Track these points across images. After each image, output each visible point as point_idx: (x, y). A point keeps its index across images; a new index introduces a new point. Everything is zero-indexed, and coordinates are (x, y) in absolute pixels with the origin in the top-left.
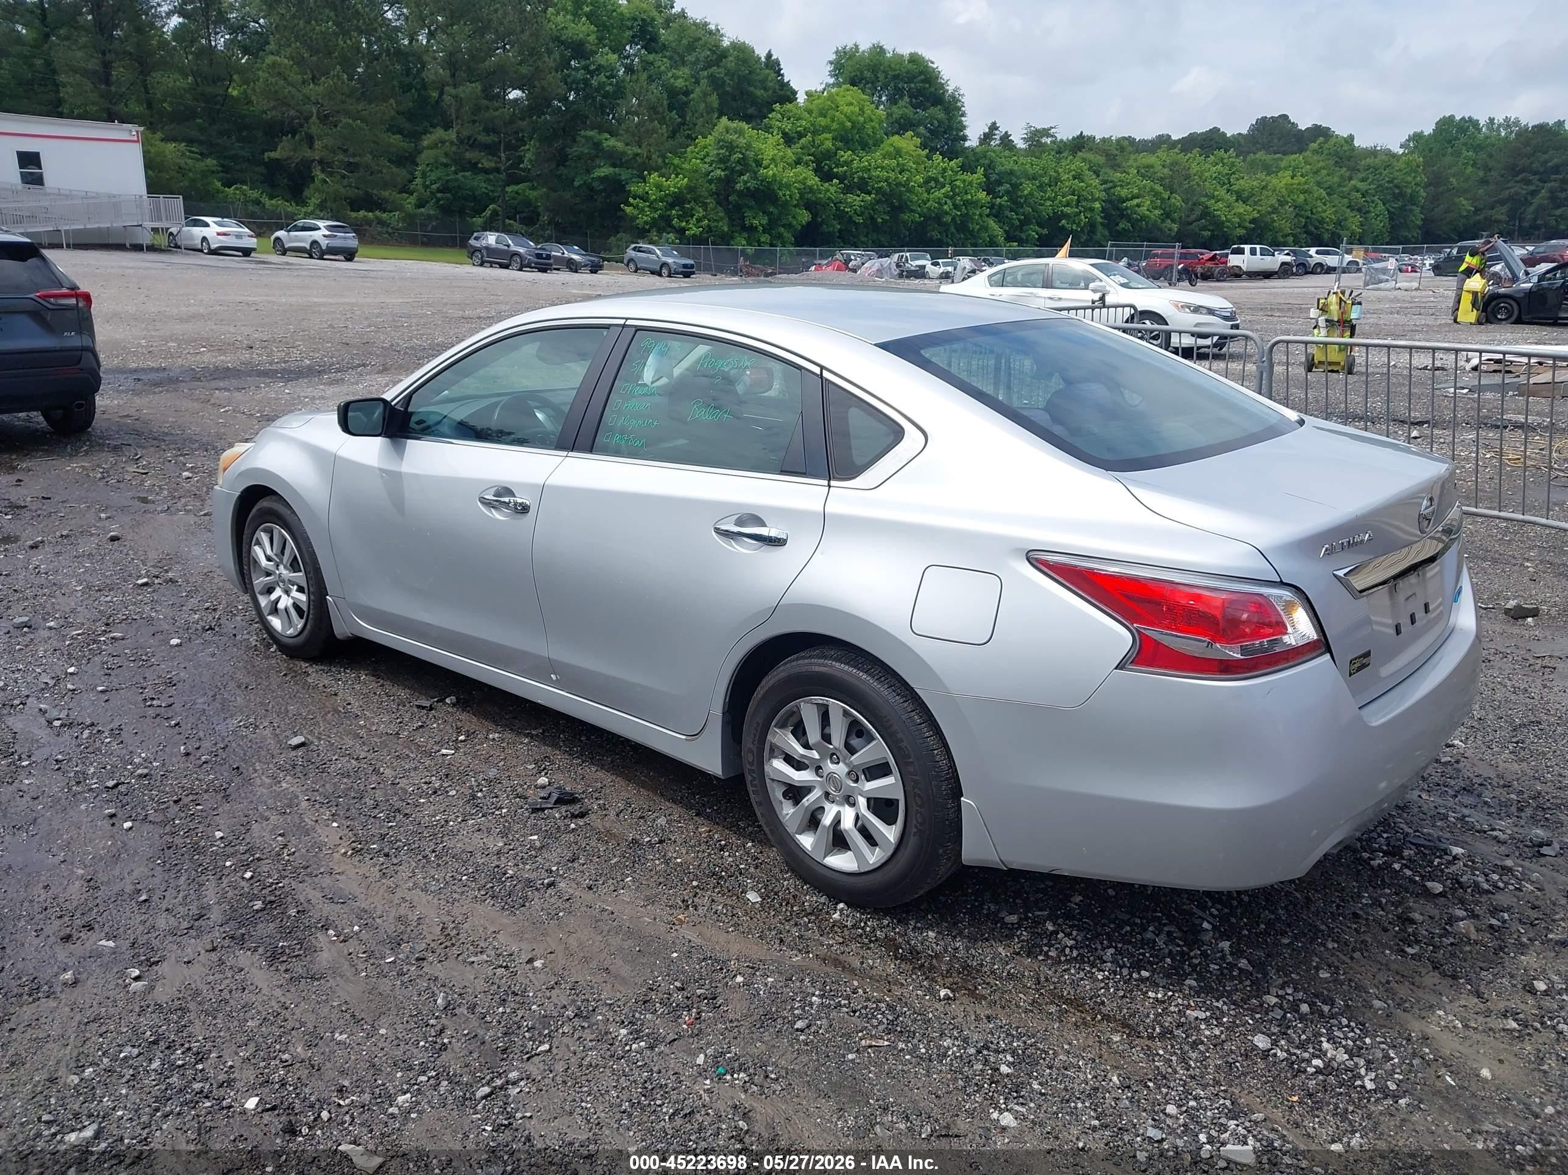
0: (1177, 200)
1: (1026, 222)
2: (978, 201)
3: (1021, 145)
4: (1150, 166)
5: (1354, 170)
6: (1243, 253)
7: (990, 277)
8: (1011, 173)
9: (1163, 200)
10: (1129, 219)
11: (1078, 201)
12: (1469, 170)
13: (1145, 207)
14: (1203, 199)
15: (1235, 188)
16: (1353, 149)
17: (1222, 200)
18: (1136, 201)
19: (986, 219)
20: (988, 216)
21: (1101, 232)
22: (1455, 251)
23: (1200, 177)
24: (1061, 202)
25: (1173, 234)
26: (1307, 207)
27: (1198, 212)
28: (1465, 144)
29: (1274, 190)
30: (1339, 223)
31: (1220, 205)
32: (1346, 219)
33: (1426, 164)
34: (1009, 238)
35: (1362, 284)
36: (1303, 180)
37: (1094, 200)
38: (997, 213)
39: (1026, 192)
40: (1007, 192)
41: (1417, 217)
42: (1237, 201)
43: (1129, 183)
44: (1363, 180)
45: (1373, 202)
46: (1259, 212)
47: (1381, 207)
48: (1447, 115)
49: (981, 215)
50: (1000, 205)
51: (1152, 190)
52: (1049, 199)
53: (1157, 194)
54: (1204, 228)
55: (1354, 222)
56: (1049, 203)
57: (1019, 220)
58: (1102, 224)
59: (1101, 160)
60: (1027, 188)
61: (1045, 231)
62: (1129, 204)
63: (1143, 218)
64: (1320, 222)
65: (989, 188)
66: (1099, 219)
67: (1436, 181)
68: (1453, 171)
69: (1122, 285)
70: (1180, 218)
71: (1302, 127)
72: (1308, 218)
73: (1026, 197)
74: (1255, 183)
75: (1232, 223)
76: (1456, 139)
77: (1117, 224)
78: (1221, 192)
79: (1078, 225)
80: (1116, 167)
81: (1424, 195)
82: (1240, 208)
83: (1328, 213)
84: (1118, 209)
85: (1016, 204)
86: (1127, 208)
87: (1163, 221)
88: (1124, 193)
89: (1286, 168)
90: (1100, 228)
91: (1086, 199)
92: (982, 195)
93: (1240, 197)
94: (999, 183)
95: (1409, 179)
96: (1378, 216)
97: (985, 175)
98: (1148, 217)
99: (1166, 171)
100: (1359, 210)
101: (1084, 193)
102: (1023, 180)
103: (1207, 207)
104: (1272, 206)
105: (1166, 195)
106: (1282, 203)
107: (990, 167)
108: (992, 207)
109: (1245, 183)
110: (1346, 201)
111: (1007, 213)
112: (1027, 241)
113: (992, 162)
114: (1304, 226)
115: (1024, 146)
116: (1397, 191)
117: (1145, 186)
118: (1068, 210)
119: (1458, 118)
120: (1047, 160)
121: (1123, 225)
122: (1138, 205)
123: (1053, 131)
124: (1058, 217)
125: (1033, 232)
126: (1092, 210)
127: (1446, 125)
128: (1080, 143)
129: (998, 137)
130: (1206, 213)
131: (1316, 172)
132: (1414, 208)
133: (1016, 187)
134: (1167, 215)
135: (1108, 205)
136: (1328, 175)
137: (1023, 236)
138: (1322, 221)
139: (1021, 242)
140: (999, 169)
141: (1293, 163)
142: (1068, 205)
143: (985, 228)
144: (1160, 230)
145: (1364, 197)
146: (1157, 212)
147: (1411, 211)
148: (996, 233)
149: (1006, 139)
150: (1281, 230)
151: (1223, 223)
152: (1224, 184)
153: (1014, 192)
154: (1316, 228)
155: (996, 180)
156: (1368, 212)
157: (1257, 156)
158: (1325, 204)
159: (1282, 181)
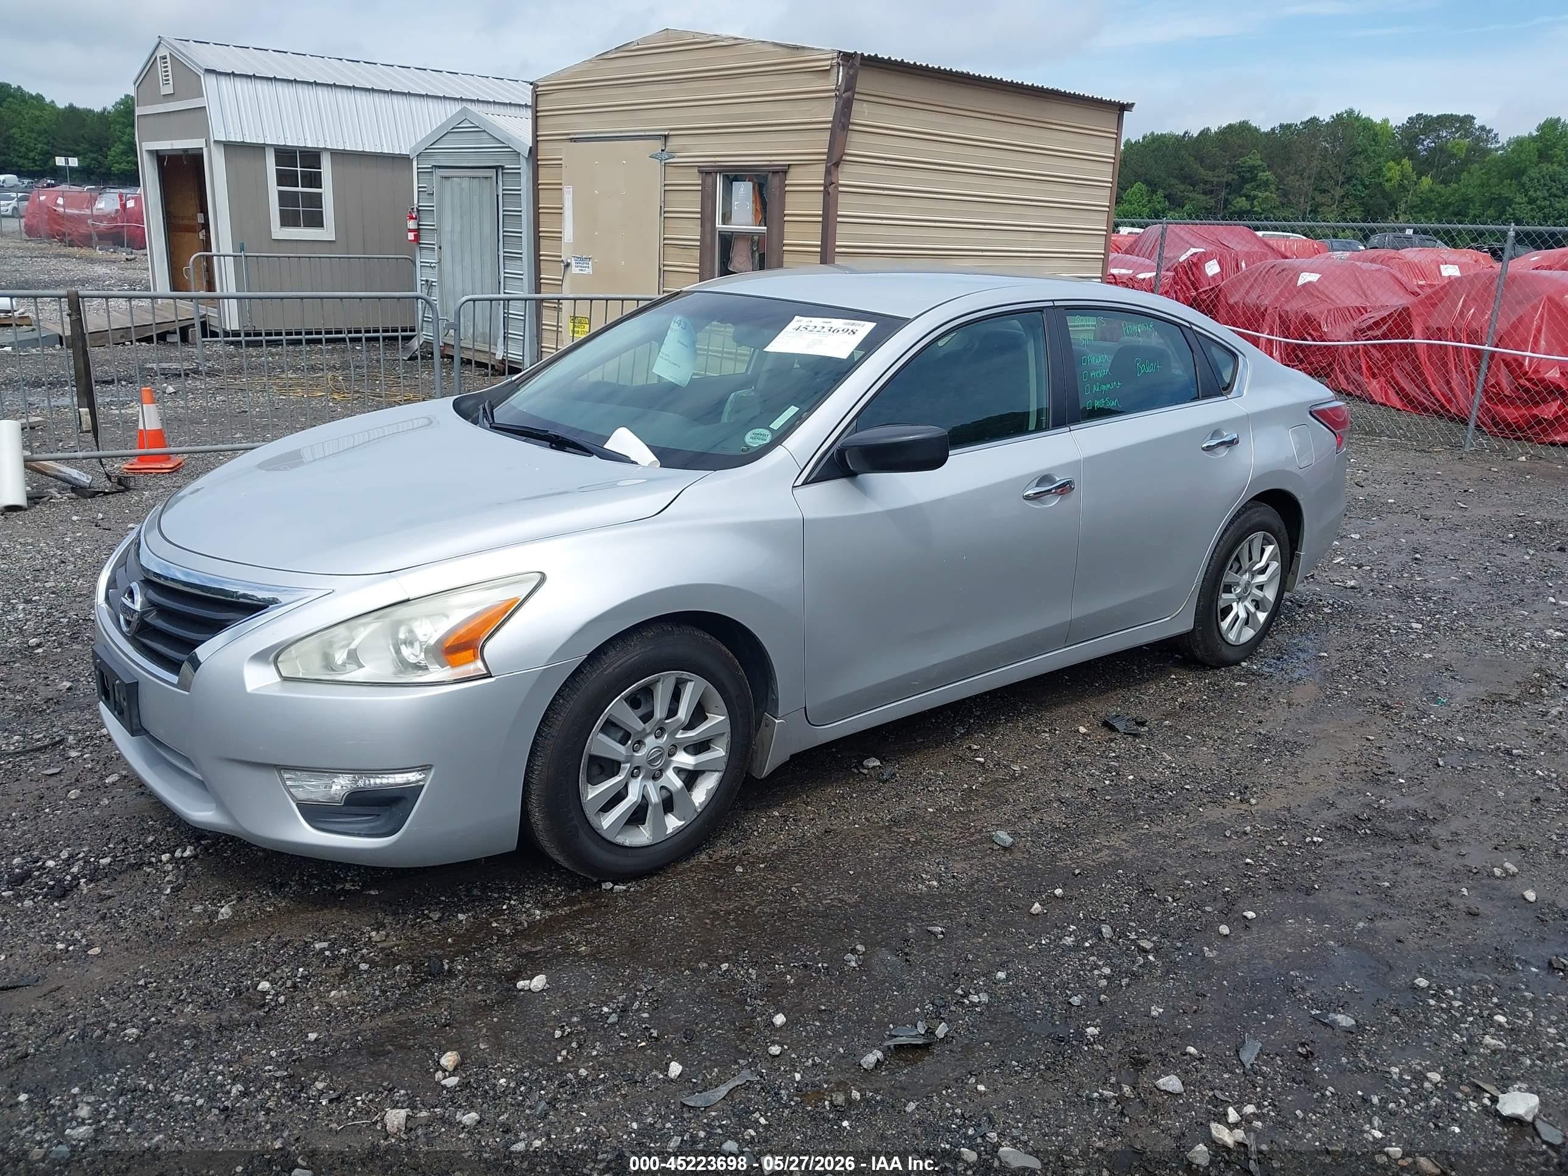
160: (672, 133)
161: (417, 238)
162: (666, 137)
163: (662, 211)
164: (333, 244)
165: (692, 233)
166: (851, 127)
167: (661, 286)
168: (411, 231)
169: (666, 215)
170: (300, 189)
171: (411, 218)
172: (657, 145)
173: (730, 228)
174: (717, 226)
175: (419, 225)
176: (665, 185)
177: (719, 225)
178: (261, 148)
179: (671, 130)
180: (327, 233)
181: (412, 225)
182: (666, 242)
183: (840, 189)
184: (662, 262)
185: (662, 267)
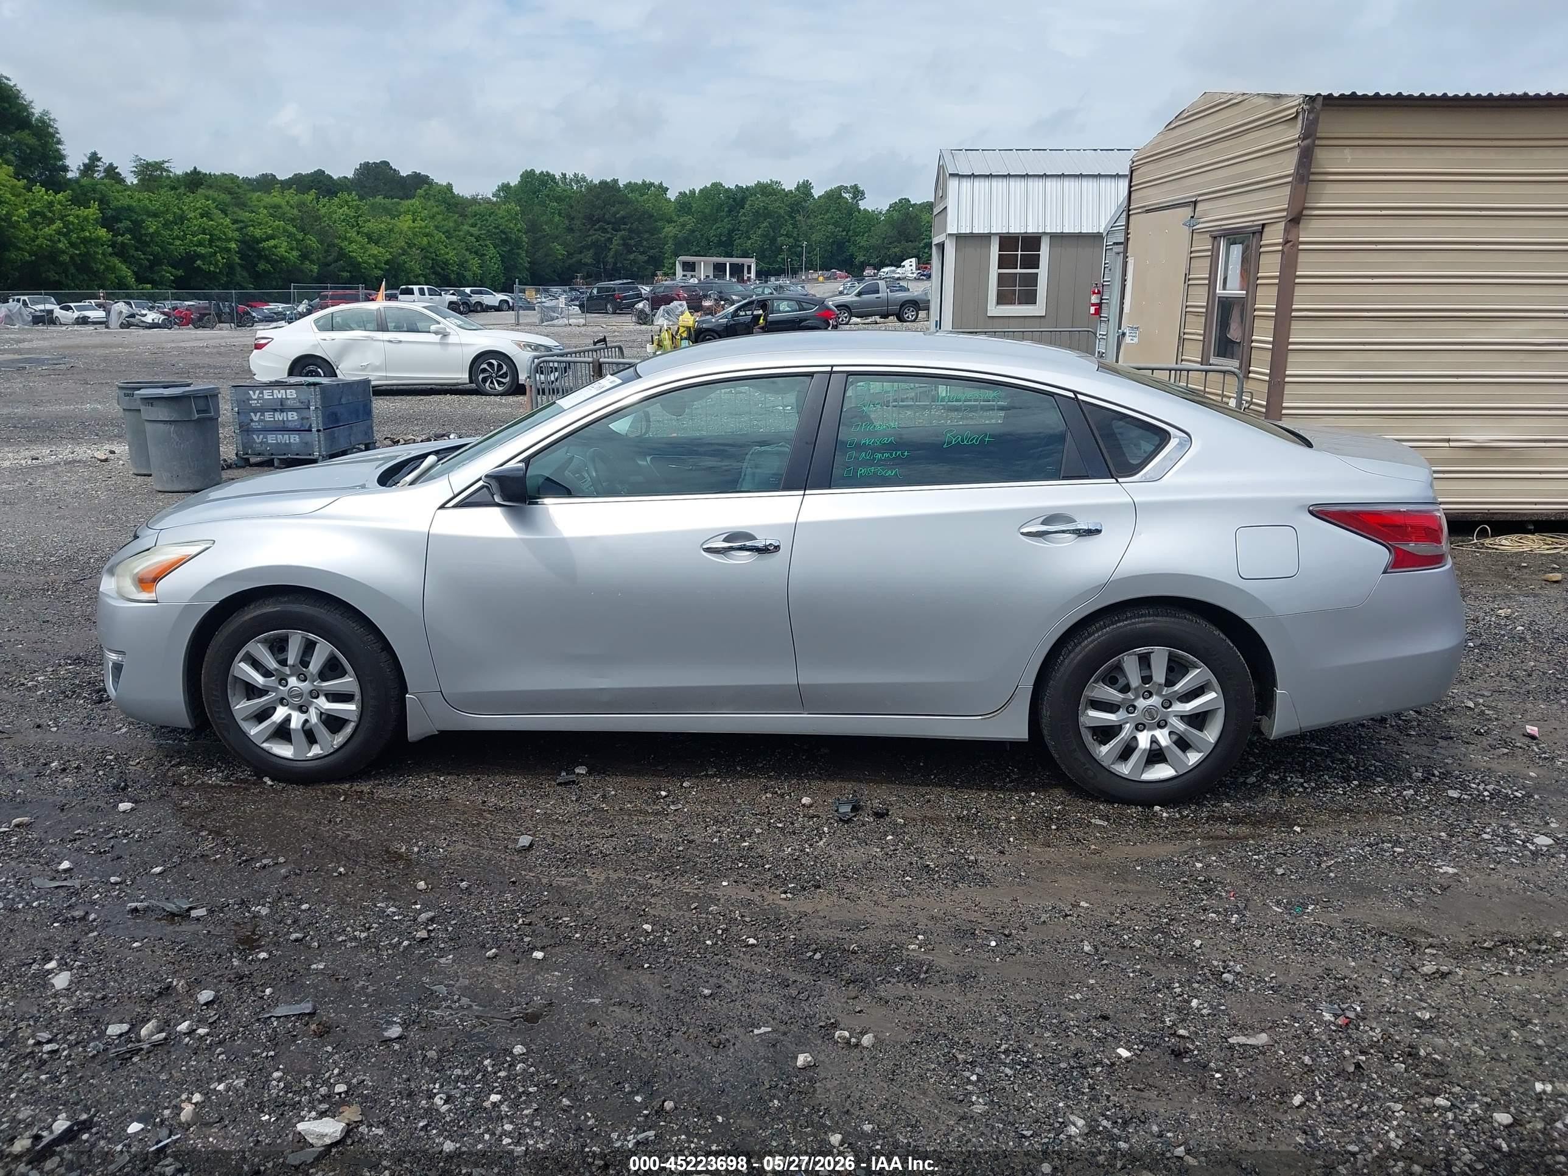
0: (312, 241)
1: (156, 262)
2: (98, 238)
3: (132, 180)
4: (277, 207)
5: (464, 216)
6: (413, 294)
7: (316, 321)
8: (130, 209)
9: (297, 240)
10: (267, 259)
11: (211, 241)
12: (557, 218)
13: (282, 247)
14: (336, 241)
15: (366, 230)
16: (454, 196)
17: (355, 241)
18: (272, 243)
19: (109, 258)
20: (111, 255)
21: (241, 275)
22: (595, 291)
23: (330, 219)
24: (191, 241)
25: (315, 275)
26: (431, 250)
27: (334, 254)
28: (548, 196)
29: (401, 233)
30: (462, 264)
31: (354, 246)
32: (467, 261)
33: (523, 212)
34: (140, 279)
35: (537, 321)
36: (423, 224)
37: (229, 240)
38: (121, 252)
39: (151, 230)
40: (129, 230)
41: (524, 260)
42: (369, 243)
43: (260, 224)
44: (473, 225)
45: (486, 246)
46: (391, 253)
47: (492, 250)
48: (529, 170)
49: (103, 254)
50: (123, 243)
51: (285, 231)
52: (178, 238)
53: (290, 235)
54: (343, 270)
55: (474, 263)
56: (178, 242)
57: (148, 260)
58: (241, 265)
59: (227, 198)
60: (152, 226)
61: (180, 273)
62: (265, 244)
63: (283, 259)
64: (444, 263)
65: (107, 222)
66: (237, 260)
67: (533, 228)
68: (544, 218)
69: (459, 326)
70: (318, 259)
71: (403, 174)
72: (433, 259)
73: (152, 235)
74: (382, 226)
75: (369, 264)
76: (539, 190)
77: (256, 265)
78: (352, 234)
79: (216, 266)
80: (242, 205)
81: (526, 240)
82: (374, 250)
83: (451, 256)
84: (253, 249)
85: (141, 240)
86: (264, 248)
87: (302, 263)
88: (258, 233)
89: (407, 212)
90: (239, 269)
91: (220, 239)
92: (102, 232)
93: (369, 237)
94: (118, 220)
95: (512, 225)
96: (491, 258)
97: (101, 210)
98: (286, 258)
99: (295, 211)
100: (476, 253)
101: (216, 232)
102: (144, 217)
103: (341, 248)
104: (402, 248)
105: (300, 236)
106: (410, 245)
107: (103, 201)
108: (113, 245)
109: (373, 225)
110: (463, 244)
111: (132, 252)
112: (161, 283)
113: (104, 196)
114: (432, 267)
115: (135, 182)
116: (504, 236)
117: (278, 227)
118: (201, 250)
119: (538, 172)
120: (166, 195)
121: (262, 266)
122: (275, 247)
123: (166, 165)
124: (191, 257)
125: (168, 273)
126: (228, 250)
127: (528, 176)
128: (195, 180)
129: (102, 169)
130: (342, 255)
131: (433, 217)
132: (520, 251)
133: (138, 224)
134: (304, 257)
135: (243, 246)
136: (444, 220)
137: (156, 277)
138: (446, 263)
139: (155, 284)
140: (114, 204)
141: (411, 208)
142: (200, 244)
143: (112, 269)
144: (302, 271)
145: (477, 241)
146: (295, 253)
147: (518, 254)
148: (123, 273)
149: (111, 171)
150: (412, 270)
151: (359, 264)
152: (353, 226)
153: (136, 228)
154: (443, 269)
155: (113, 217)
156: (485, 255)
157: (377, 200)
158: (447, 248)
159: (405, 224)
160: (1200, 198)
161: (1098, 312)
162: (1195, 203)
163: (1187, 278)
164: (1042, 319)
165: (1199, 299)
166: (1312, 177)
167: (1180, 354)
168: (1093, 305)
169: (1190, 282)
170: (1019, 270)
171: (1094, 293)
172: (1187, 211)
173: (1228, 293)
174: (1218, 291)
175: (1102, 299)
176: (1191, 252)
177: (1219, 291)
178: (987, 237)
179: (1200, 195)
180: (1038, 309)
181: (1094, 299)
182: (1188, 309)
183: (1301, 247)
184: (1182, 330)
185: (1182, 334)
